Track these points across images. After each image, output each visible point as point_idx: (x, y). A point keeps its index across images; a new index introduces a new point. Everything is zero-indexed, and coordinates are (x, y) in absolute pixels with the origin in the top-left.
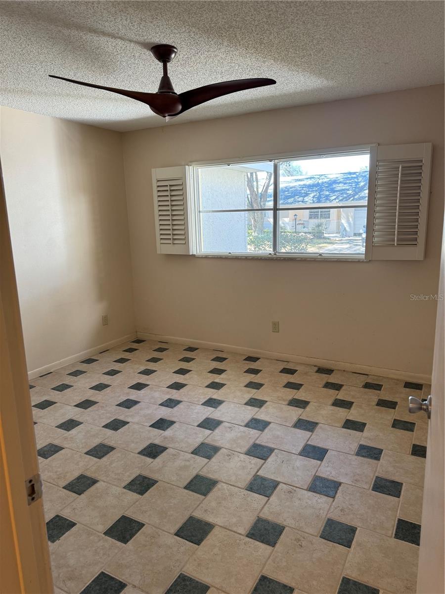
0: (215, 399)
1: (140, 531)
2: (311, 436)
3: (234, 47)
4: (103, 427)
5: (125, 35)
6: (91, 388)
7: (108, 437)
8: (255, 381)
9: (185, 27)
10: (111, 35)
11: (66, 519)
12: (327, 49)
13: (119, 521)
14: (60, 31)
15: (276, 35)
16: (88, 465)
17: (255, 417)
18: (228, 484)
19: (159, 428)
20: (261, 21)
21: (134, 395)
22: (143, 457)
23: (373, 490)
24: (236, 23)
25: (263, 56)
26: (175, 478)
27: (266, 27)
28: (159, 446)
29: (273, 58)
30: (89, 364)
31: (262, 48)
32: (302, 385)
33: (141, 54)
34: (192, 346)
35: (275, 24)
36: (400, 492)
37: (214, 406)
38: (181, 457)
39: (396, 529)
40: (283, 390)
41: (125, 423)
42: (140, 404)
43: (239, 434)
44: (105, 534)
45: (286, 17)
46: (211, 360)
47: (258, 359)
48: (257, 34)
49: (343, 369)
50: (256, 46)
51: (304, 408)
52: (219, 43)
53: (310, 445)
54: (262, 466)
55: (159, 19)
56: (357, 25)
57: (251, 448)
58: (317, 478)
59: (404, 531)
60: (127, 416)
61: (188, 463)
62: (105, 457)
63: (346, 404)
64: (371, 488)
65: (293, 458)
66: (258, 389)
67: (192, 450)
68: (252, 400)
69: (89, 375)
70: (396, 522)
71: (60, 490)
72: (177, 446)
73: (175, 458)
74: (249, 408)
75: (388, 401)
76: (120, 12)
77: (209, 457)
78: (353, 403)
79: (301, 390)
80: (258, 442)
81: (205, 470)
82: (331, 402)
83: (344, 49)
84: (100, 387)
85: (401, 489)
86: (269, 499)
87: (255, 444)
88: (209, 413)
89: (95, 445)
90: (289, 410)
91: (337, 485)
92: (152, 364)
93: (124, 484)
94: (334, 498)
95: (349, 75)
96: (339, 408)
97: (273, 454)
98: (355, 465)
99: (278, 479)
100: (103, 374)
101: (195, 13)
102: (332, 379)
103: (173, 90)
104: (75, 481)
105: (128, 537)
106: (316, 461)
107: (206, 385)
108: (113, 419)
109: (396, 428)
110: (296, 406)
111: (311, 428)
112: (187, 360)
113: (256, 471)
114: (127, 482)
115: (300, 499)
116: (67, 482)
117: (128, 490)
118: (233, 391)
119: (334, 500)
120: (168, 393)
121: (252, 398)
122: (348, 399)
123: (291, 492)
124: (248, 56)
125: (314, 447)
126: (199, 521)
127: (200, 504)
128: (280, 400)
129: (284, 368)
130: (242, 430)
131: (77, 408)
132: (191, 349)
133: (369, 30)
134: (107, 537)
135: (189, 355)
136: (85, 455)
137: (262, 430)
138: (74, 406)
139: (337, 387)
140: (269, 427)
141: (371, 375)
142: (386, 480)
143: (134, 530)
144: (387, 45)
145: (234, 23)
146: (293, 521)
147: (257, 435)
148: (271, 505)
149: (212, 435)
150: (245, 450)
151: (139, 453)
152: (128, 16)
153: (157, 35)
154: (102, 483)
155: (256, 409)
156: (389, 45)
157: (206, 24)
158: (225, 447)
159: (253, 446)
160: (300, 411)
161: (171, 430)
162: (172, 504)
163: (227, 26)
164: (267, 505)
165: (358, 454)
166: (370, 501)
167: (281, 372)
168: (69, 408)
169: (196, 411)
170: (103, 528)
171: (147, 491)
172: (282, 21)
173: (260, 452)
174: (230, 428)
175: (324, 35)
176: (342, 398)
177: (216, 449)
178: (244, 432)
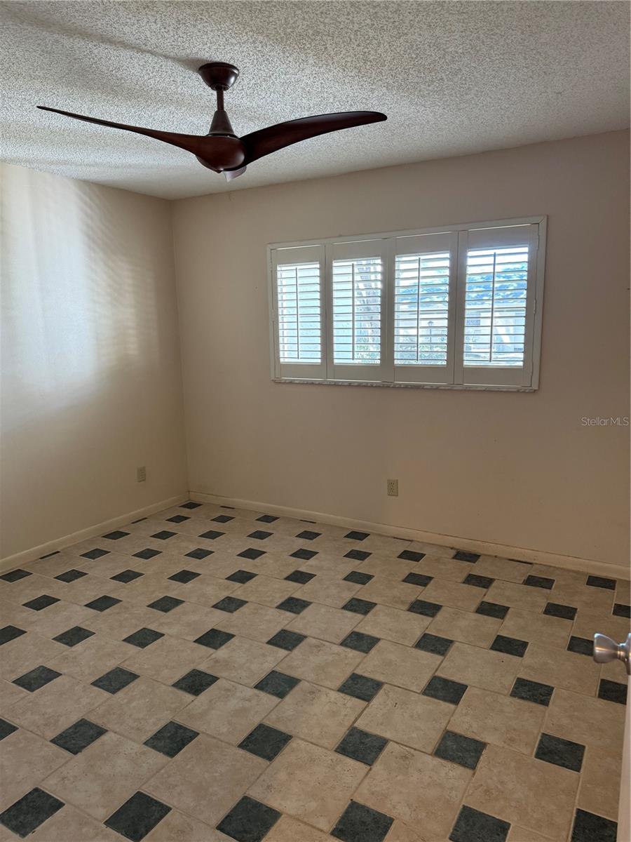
0: (297, 600)
1: (162, 821)
2: (442, 662)
3: (324, 66)
4: (124, 640)
5: (157, 47)
6: (113, 578)
7: (130, 658)
8: (359, 571)
9: (246, 33)
10: (135, 47)
11: (49, 795)
12: (468, 70)
13: (130, 801)
14: (57, 41)
15: (387, 47)
16: (93, 704)
17: (356, 630)
18: (307, 741)
19: (207, 645)
20: (363, 24)
21: (176, 590)
22: (180, 692)
23: (538, 756)
24: (325, 26)
25: (369, 80)
26: (225, 730)
27: (371, 33)
28: (206, 674)
29: (385, 85)
30: (115, 539)
31: (368, 67)
32: (430, 578)
33: (185, 77)
34: (270, 514)
35: (385, 28)
36: (581, 761)
37: (295, 610)
38: (238, 694)
39: (574, 828)
40: (402, 587)
41: (158, 635)
42: (184, 604)
43: (331, 658)
44: (108, 823)
45: (401, 17)
46: (296, 536)
47: (366, 535)
48: (359, 45)
49: (496, 554)
50: (358, 65)
51: (433, 615)
52: (300, 61)
53: (439, 678)
54: (362, 712)
55: (205, 20)
56: (513, 30)
57: (347, 681)
58: (448, 736)
59: (587, 831)
60: (161, 624)
61: (247, 704)
62: (121, 690)
63: (498, 611)
64: (534, 753)
65: (413, 698)
66: (364, 583)
67: (256, 682)
68: (354, 603)
69: (111, 557)
70: (574, 815)
71: (47, 746)
72: (232, 675)
73: (228, 695)
74: (349, 614)
75: (562, 606)
76: (144, 9)
77: (281, 695)
78: (508, 608)
79: (428, 586)
80: (359, 672)
81: (273, 716)
82: (475, 606)
83: (494, 70)
84: (126, 577)
85: (582, 756)
86: (370, 769)
87: (354, 674)
88: (286, 622)
89: (108, 670)
90: (409, 620)
91: (479, 747)
92: (208, 541)
93: (145, 738)
94: (473, 768)
95: (503, 113)
96: (486, 617)
97: (381, 692)
98: (509, 713)
99: (387, 735)
100: (134, 555)
101: (260, 10)
102: (478, 569)
103: (232, 130)
104: (71, 730)
105: (143, 830)
106: (447, 704)
107: (286, 575)
108: (141, 628)
109: (575, 651)
110: (421, 613)
111: (443, 649)
112: (260, 535)
113: (353, 719)
114: (150, 734)
115: (420, 770)
116: (58, 732)
117: (150, 747)
118: (325, 586)
119: (474, 774)
120: (227, 588)
121: (353, 599)
122: (501, 602)
123: (407, 758)
124: (347, 81)
125: (445, 681)
126: (257, 805)
127: (261, 774)
128: (396, 602)
129: (405, 551)
130: (336, 651)
131: (89, 609)
132: (267, 519)
133: (532, 39)
134: (110, 830)
135: (263, 527)
136: (92, 686)
137: (367, 651)
138: (86, 606)
139: (485, 582)
140: (377, 647)
141: (536, 564)
142: (558, 739)
143: (154, 817)
144: (559, 63)
145: (322, 26)
146: (407, 808)
147: (358, 660)
148: (374, 779)
149: (288, 658)
150: (338, 683)
151: (174, 685)
152: (158, 16)
153: (205, 47)
154: (113, 734)
155: (360, 616)
156: (562, 63)
157: (278, 29)
158: (308, 679)
159: (350, 677)
160: (427, 620)
161: (227, 648)
162: (217, 774)
163: (311, 32)
164: (366, 781)
165: (514, 694)
166: (532, 777)
167: (400, 557)
168: (78, 608)
169: (267, 618)
170: (104, 813)
171: (180, 749)
172: (397, 23)
173: (361, 688)
174: (317, 646)
175: (461, 46)
176: (491, 601)
177: (292, 682)
178: (338, 654)
